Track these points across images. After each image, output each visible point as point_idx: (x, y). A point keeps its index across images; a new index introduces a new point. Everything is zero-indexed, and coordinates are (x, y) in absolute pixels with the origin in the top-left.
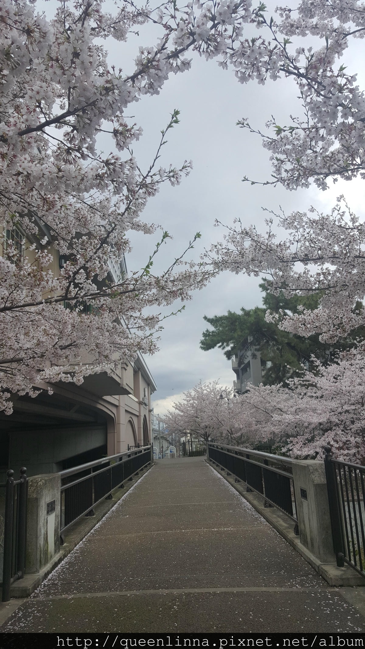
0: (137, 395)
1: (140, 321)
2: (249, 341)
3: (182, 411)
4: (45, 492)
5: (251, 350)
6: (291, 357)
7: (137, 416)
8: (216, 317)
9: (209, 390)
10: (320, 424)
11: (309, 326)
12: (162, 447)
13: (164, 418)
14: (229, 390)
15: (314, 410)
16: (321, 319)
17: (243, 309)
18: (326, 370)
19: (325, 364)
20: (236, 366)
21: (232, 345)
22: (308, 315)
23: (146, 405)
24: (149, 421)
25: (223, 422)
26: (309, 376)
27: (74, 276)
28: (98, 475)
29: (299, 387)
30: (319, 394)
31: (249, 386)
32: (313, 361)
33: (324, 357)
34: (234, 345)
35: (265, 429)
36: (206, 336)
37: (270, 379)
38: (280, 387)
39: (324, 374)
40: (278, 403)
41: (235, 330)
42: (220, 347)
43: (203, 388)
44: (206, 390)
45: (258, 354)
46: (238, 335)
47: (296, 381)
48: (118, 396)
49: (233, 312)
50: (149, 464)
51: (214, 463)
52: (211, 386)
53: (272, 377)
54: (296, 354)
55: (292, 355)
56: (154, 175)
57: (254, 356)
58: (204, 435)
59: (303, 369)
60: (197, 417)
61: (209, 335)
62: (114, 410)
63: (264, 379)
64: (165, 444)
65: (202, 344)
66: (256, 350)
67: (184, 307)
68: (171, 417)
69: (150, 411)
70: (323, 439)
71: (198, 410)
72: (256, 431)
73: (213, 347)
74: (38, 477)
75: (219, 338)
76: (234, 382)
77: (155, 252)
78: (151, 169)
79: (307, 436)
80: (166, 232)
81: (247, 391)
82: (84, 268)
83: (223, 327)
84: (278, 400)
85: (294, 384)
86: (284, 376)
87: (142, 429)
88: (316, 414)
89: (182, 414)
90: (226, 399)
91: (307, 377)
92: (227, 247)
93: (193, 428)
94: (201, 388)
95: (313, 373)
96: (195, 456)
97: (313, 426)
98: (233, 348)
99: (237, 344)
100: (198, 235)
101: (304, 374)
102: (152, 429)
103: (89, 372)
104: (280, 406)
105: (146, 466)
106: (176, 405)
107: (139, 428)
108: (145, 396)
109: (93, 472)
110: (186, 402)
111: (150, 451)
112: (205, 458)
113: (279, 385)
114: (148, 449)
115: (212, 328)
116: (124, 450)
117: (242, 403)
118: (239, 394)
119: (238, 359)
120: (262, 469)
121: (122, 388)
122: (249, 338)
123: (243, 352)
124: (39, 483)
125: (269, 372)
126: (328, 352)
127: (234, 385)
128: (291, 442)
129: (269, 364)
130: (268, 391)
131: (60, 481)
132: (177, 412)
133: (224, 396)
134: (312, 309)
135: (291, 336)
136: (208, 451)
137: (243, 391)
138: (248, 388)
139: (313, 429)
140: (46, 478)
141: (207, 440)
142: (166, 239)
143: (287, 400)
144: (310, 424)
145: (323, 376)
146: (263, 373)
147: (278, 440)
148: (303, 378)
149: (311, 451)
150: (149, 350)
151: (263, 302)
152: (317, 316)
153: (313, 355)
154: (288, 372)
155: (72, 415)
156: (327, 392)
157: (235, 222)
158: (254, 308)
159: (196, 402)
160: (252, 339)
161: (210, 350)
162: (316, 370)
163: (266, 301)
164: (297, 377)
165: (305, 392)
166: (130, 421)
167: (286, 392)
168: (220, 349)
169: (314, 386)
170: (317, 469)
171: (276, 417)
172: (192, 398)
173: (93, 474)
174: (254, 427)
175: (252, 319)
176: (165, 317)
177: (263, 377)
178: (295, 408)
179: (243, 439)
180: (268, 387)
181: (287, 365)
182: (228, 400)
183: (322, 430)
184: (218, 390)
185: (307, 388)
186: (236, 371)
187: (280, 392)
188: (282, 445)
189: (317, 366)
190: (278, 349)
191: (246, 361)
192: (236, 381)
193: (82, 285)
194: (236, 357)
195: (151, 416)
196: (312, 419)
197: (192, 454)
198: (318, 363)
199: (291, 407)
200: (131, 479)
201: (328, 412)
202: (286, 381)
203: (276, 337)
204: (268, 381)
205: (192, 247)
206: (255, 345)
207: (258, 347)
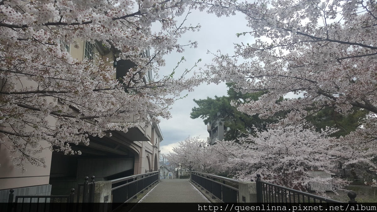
0: (152, 142)
1: (163, 101)
2: (218, 115)
3: (178, 153)
4: (104, 190)
5: (219, 120)
6: (241, 125)
7: (152, 154)
8: (200, 100)
9: (193, 141)
10: (255, 164)
11: (253, 110)
12: (165, 172)
13: (167, 156)
14: (205, 142)
15: (252, 156)
16: (259, 106)
17: (216, 97)
18: (260, 134)
19: (260, 131)
20: (210, 128)
21: (208, 117)
22: (253, 104)
23: (157, 148)
24: (158, 157)
25: (200, 160)
26: (251, 137)
27: (133, 76)
28: (130, 184)
29: (245, 143)
30: (255, 147)
31: (217, 140)
32: (253, 129)
33: (259, 127)
34: (210, 117)
35: (224, 165)
36: (194, 111)
37: (229, 137)
38: (234, 142)
39: (259, 136)
40: (232, 151)
41: (210, 108)
42: (201, 117)
43: (190, 140)
44: (192, 141)
45: (223, 122)
46: (212, 111)
47: (243, 139)
48: (142, 142)
49: (210, 98)
50: (157, 181)
51: (194, 183)
52: (195, 139)
53: (229, 136)
54: (244, 124)
55: (242, 124)
56: (183, 28)
57: (221, 124)
58: (189, 167)
59: (248, 133)
60: (186, 157)
61: (196, 110)
62: (139, 150)
63: (225, 137)
64: (166, 171)
65: (191, 115)
66: (222, 120)
67: (187, 95)
68: (171, 155)
69: (159, 151)
70: (256, 173)
71: (187, 152)
72: (219, 166)
73: (198, 117)
74: (100, 182)
75: (201, 112)
76: (208, 137)
77: (176, 67)
78: (181, 25)
79: (247, 170)
80: (183, 57)
81: (215, 143)
82: (139, 72)
83: (204, 106)
84: (232, 149)
85: (242, 141)
86: (236, 136)
87: (154, 162)
88: (253, 159)
89: (177, 154)
90: (203, 147)
91: (249, 138)
92: (213, 65)
93: (183, 163)
94: (189, 140)
95: (253, 135)
96: (183, 178)
97: (251, 165)
98: (208, 119)
99: (211, 116)
100: (200, 60)
101: (248, 136)
102: (159, 162)
103: (131, 126)
104: (234, 153)
105: (155, 182)
106: (174, 149)
107: (152, 161)
108: (157, 143)
109: (128, 182)
110: (180, 148)
111: (158, 174)
112: (189, 180)
113: (233, 141)
114: (157, 173)
115: (197, 106)
116: (143, 172)
117: (212, 150)
118: (211, 144)
119: (211, 125)
120: (222, 186)
121: (145, 137)
122: (218, 113)
123: (214, 121)
124: (101, 185)
125: (228, 133)
126: (262, 124)
127: (208, 140)
128: (238, 173)
129: (228, 129)
130: (227, 144)
131: (111, 185)
132: (175, 153)
133: (202, 145)
134: (255, 100)
135: (242, 113)
136: (191, 176)
137: (213, 143)
138: (216, 142)
139: (251, 167)
140: (105, 183)
141: (191, 170)
142: (183, 61)
143: (238, 149)
144: (249, 164)
145: (258, 137)
146: (225, 134)
147: (231, 172)
148: (247, 138)
149: (249, 179)
150: (166, 117)
151: (227, 94)
152: (257, 104)
153: (253, 125)
154: (239, 134)
155: (116, 151)
156: (260, 146)
157: (217, 52)
158: (222, 96)
159: (186, 148)
160: (220, 114)
161: (195, 119)
162: (255, 134)
163: (229, 92)
164: (244, 137)
165: (248, 145)
166: (147, 156)
167: (237, 145)
168: (201, 119)
169: (253, 142)
170: (252, 186)
171: (230, 159)
172: (184, 145)
173: (128, 184)
174: (218, 164)
175: (221, 103)
176: (176, 100)
177: (224, 136)
178: (241, 154)
179: (211, 170)
180: (227, 141)
181: (239, 130)
182: (204, 148)
183: (256, 168)
184: (199, 142)
185: (249, 144)
186: (209, 132)
187: (234, 145)
188: (233, 174)
189: (256, 132)
190: (234, 120)
191: (216, 126)
192: (209, 138)
193: (138, 81)
194: (210, 124)
195: (159, 155)
196: (251, 161)
197: (182, 177)
198: (256, 130)
199: (240, 154)
200: (147, 189)
201: (259, 158)
202: (238, 139)
203: (233, 114)
204: (228, 138)
205: (196, 66)
206: (221, 117)
207: (223, 119)
